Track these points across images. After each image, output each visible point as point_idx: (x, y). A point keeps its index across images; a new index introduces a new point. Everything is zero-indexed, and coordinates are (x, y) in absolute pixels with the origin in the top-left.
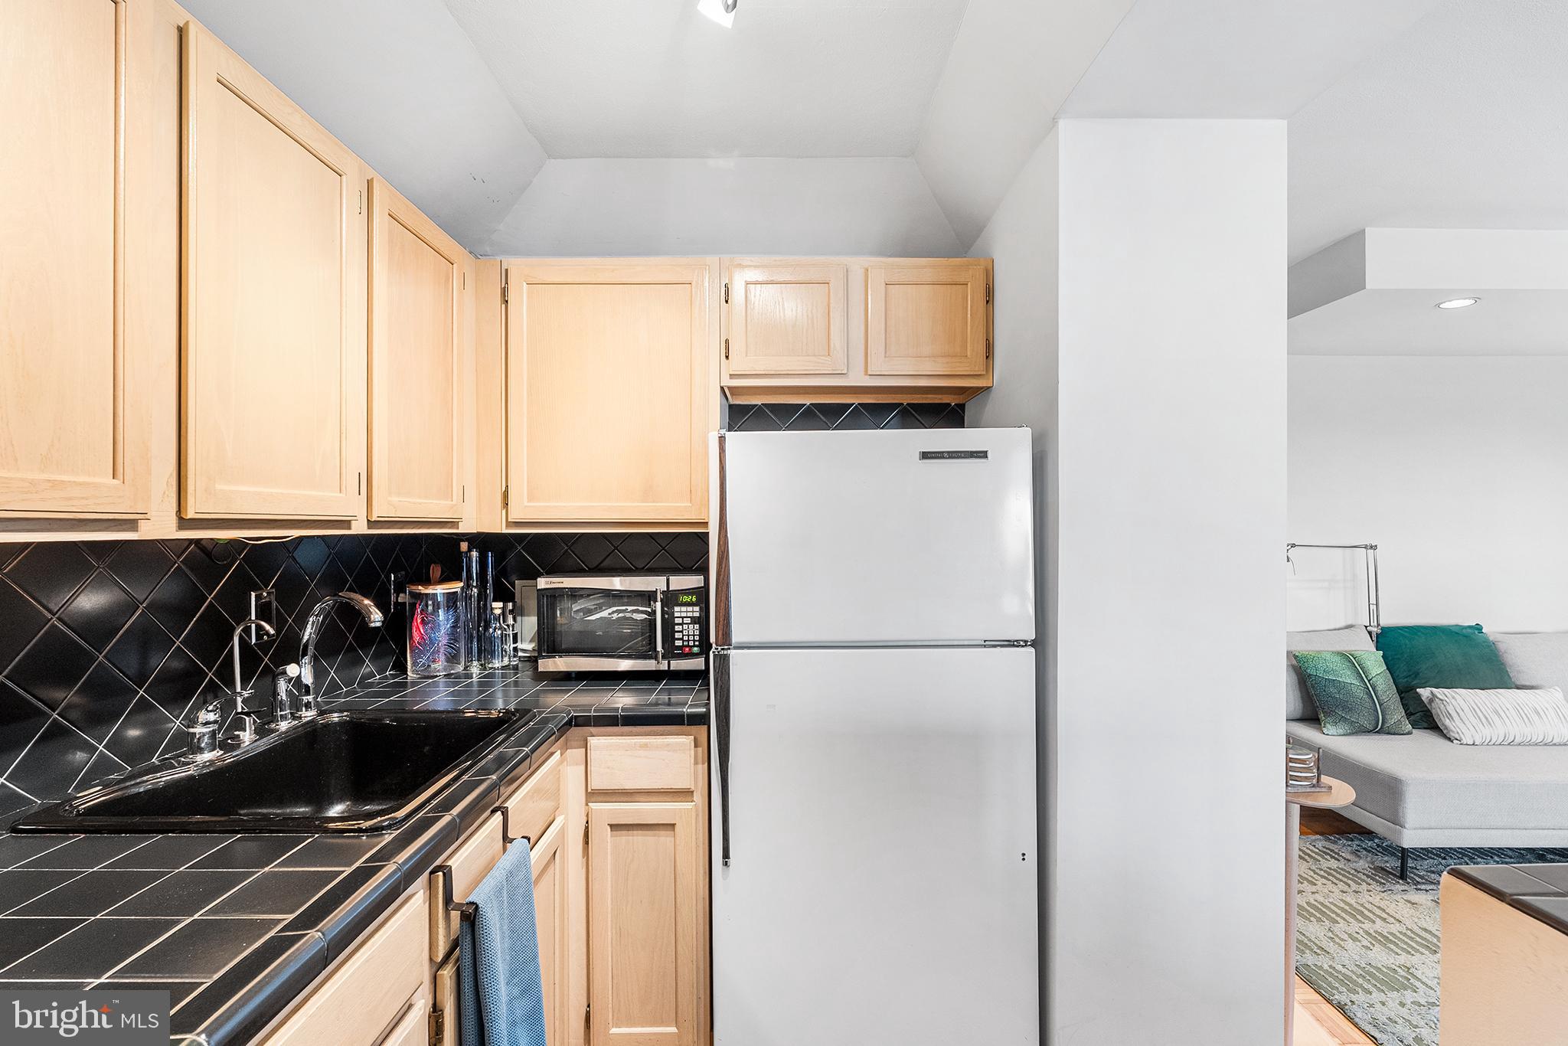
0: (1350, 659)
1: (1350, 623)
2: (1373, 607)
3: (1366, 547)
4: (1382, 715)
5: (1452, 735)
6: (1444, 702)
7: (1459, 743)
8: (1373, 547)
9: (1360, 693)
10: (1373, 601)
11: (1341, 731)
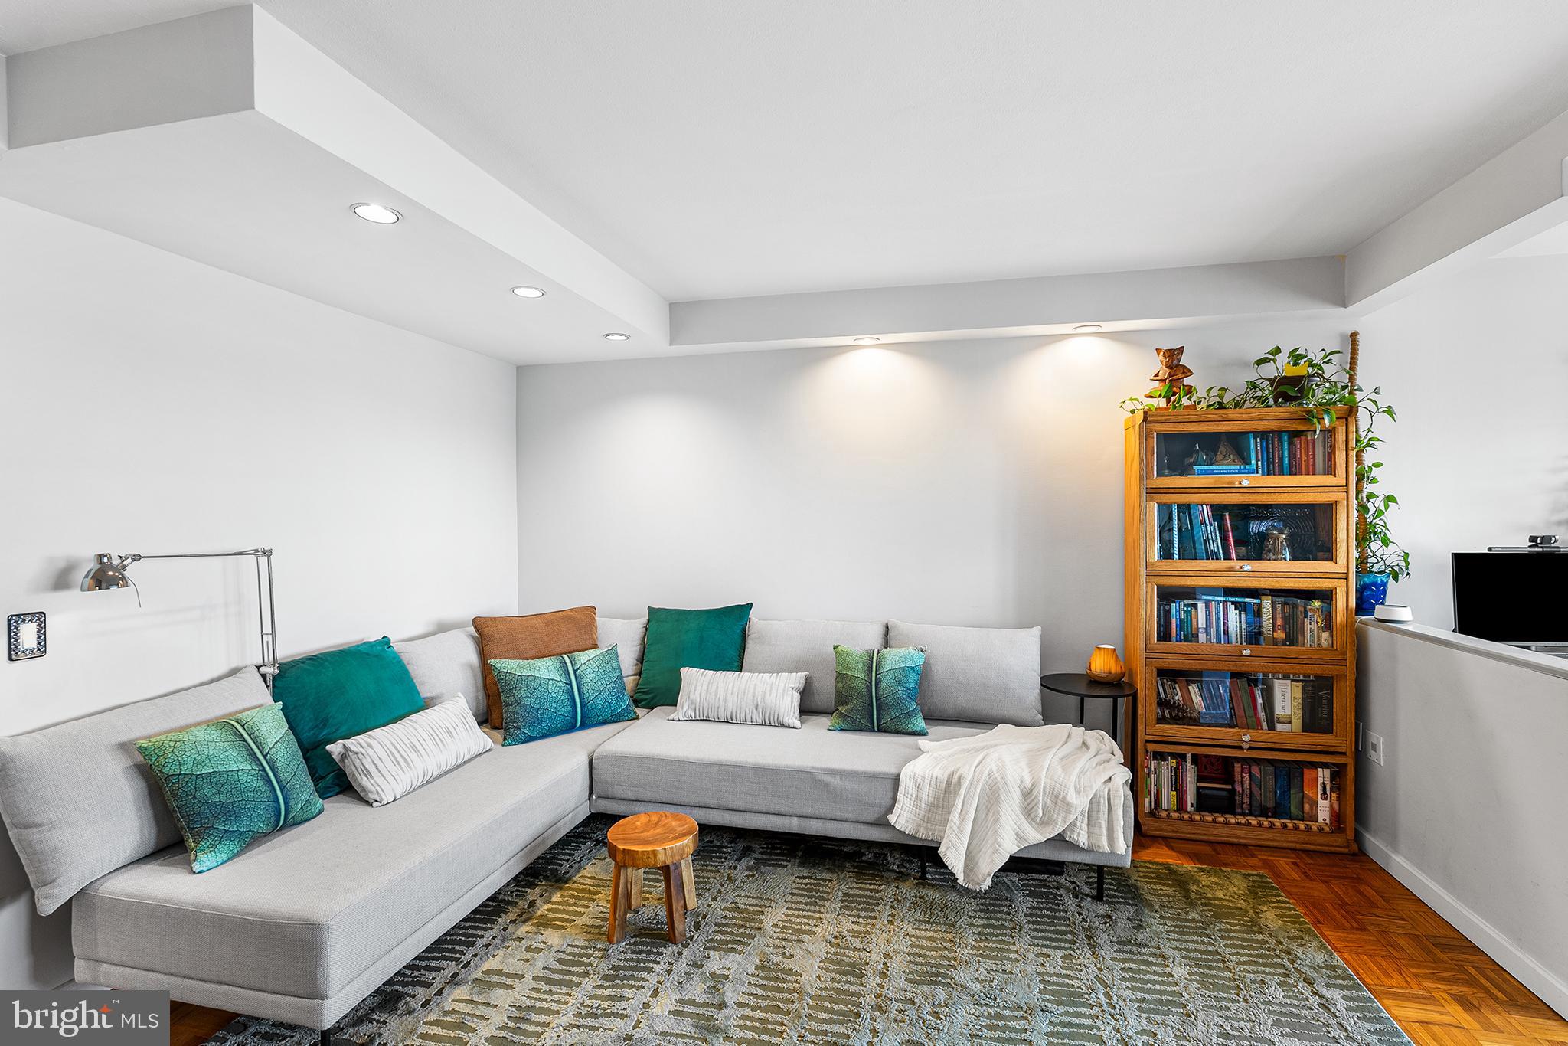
0: (235, 728)
1: (234, 665)
2: (268, 638)
3: (256, 553)
4: (285, 803)
5: (372, 796)
6: (360, 756)
7: (379, 804)
8: (267, 553)
9: (251, 781)
10: (267, 629)
11: (224, 856)
